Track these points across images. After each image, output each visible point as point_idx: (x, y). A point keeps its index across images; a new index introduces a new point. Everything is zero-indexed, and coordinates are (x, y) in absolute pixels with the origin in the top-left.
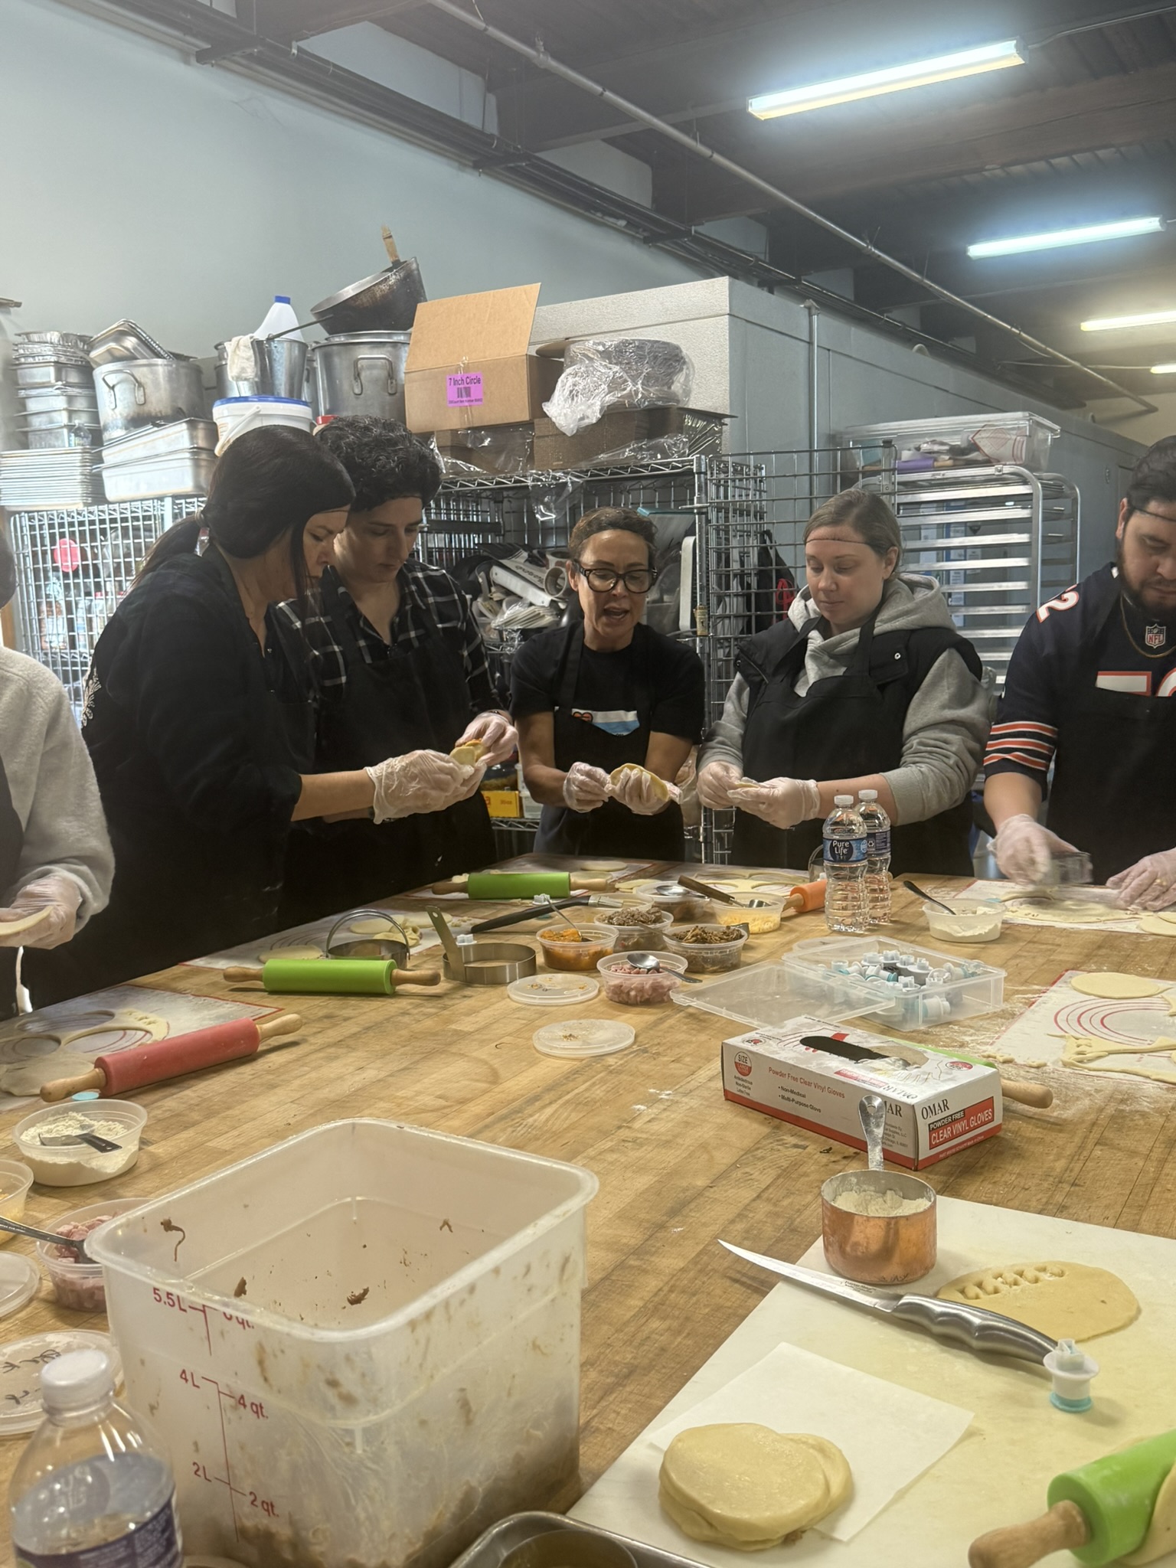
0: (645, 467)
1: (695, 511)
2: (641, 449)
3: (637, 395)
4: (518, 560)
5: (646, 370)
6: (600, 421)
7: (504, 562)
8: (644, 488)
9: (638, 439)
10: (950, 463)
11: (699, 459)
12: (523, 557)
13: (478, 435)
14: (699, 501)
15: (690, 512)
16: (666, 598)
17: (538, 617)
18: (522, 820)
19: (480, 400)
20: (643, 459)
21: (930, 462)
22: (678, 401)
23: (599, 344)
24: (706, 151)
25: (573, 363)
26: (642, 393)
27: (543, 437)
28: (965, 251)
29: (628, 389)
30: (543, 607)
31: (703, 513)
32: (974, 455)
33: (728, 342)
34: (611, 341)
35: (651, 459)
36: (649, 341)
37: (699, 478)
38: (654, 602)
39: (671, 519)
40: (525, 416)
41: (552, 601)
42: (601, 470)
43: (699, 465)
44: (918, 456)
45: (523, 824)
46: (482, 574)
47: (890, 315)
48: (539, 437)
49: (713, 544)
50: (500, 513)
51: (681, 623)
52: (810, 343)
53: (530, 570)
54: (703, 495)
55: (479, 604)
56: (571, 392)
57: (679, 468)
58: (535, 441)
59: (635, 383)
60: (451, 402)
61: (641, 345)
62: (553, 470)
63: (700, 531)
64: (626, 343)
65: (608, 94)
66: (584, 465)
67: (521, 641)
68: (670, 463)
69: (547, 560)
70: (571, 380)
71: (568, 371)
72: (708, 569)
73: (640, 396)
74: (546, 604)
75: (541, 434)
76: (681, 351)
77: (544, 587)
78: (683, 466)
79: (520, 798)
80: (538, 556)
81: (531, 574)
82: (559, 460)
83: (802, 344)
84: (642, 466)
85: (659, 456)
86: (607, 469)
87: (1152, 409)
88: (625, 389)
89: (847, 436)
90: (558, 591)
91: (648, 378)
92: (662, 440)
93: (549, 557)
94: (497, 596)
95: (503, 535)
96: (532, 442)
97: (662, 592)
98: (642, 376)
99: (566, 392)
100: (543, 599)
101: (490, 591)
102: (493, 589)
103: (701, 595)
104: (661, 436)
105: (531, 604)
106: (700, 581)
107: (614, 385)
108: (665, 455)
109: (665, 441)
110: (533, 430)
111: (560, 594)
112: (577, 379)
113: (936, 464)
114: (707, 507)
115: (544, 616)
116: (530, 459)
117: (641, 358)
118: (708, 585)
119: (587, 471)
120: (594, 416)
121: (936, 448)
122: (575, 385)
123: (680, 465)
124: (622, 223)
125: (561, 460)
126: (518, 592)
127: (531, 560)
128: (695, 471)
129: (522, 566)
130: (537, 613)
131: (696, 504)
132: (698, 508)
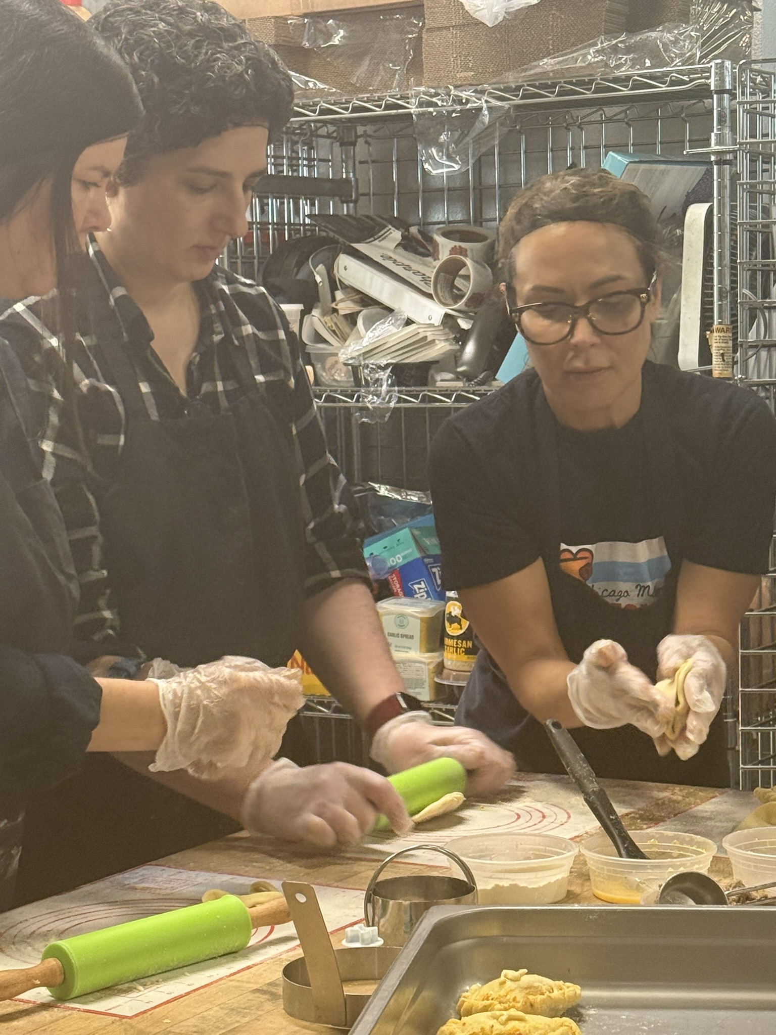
0: (623, 81)
1: (713, 158)
2: (615, 49)
4: (383, 243)
7: (360, 247)
8: (609, 120)
9: (611, 33)
11: (721, 67)
12: (394, 240)
13: (321, 26)
14: (720, 142)
15: (703, 160)
27: (439, 29)
30: (432, 325)
31: (726, 162)
35: (633, 66)
37: (720, 101)
41: (447, 316)
42: (544, 86)
43: (722, 79)
46: (321, 267)
48: (431, 30)
49: (743, 218)
50: (351, 163)
51: (682, 356)
53: (407, 262)
54: (727, 131)
55: (315, 319)
58: (424, 36)
62: (456, 87)
63: (719, 194)
66: (512, 78)
68: (666, 74)
72: (733, 261)
74: (437, 320)
75: (433, 25)
77: (431, 292)
78: (692, 80)
80: (419, 237)
81: (407, 268)
86: (554, 85)
90: (457, 298)
92: (653, 35)
94: (345, 307)
96: (419, 38)
100: (431, 312)
101: (334, 299)
102: (339, 295)
103: (720, 306)
104: (651, 27)
105: (409, 322)
106: (720, 282)
109: (657, 36)
110: (421, 17)
111: (461, 304)
114: (734, 152)
115: (434, 341)
116: (415, 67)
118: (733, 288)
119: (518, 88)
123: (686, 78)
125: (471, 70)
126: (385, 299)
127: (408, 244)
128: (712, 88)
129: (391, 254)
130: (421, 336)
131: (714, 147)
132: (717, 153)
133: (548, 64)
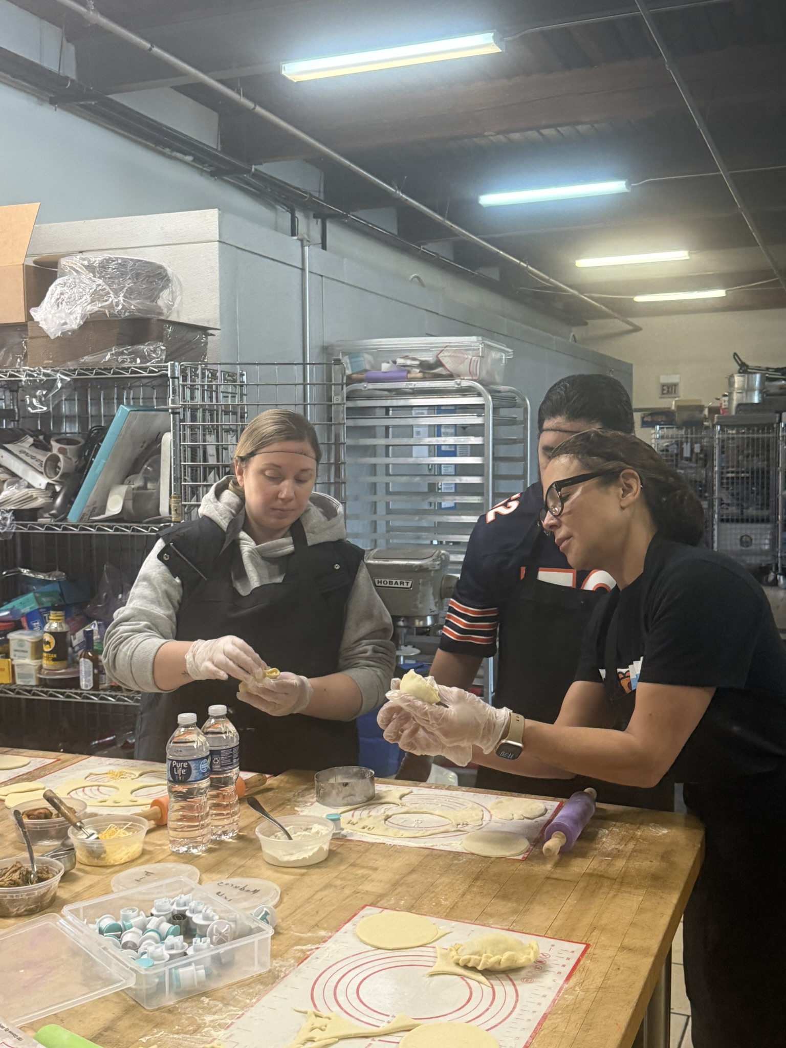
0: (126, 369)
1: (170, 411)
2: (122, 353)
3: (117, 306)
4: (24, 444)
5: (129, 284)
6: (81, 328)
7: (7, 446)
8: (144, 385)
9: (120, 344)
10: (420, 375)
11: (173, 366)
12: (29, 443)
14: (173, 403)
15: (167, 411)
16: (149, 485)
17: (31, 499)
18: (13, 687)
20: (123, 362)
21: (405, 374)
22: (161, 314)
23: (84, 259)
24: (250, 104)
25: (63, 275)
26: (123, 305)
27: (35, 338)
28: (477, 200)
29: (110, 300)
30: (40, 489)
31: (176, 413)
32: (439, 370)
33: (218, 265)
34: (97, 259)
35: (131, 362)
36: (132, 260)
37: (173, 382)
38: (139, 488)
39: (155, 415)
40: (22, 319)
41: (48, 484)
42: (87, 370)
43: (173, 371)
44: (394, 369)
45: (13, 691)
47: (425, 247)
48: (31, 338)
51: (161, 509)
52: (303, 269)
53: (34, 455)
56: (58, 299)
57: (156, 372)
58: (28, 341)
59: (117, 294)
61: (124, 263)
62: (44, 368)
63: (174, 429)
64: (109, 261)
65: (156, 50)
66: (71, 365)
67: (13, 520)
68: (147, 368)
69: (51, 446)
70: (59, 290)
71: (58, 281)
72: (180, 463)
73: (120, 307)
74: (43, 487)
75: (34, 335)
76: (165, 270)
77: (43, 471)
78: (159, 371)
79: (13, 666)
80: (42, 441)
81: (33, 457)
82: (49, 359)
83: (296, 270)
85: (138, 361)
86: (93, 369)
87: (637, 329)
88: (106, 301)
89: (337, 348)
90: (56, 474)
91: (130, 291)
92: (142, 347)
93: (53, 443)
94: (3, 477)
95: (18, 421)
97: (146, 480)
98: (125, 290)
99: (53, 300)
100: (41, 481)
103: (175, 485)
104: (142, 342)
105: (29, 486)
106: (174, 473)
107: (97, 296)
108: (145, 359)
109: (145, 348)
110: (25, 331)
111: (56, 478)
112: (65, 288)
113: (409, 376)
114: (180, 408)
115: (36, 498)
117: (123, 274)
118: (181, 477)
119: (75, 370)
120: (74, 323)
121: (409, 362)
122: (62, 294)
123: (156, 370)
125: (51, 359)
126: (19, 473)
127: (36, 445)
128: (169, 376)
129: (27, 451)
130: (30, 495)
131: (171, 405)
132: (172, 408)
133: (86, 359)
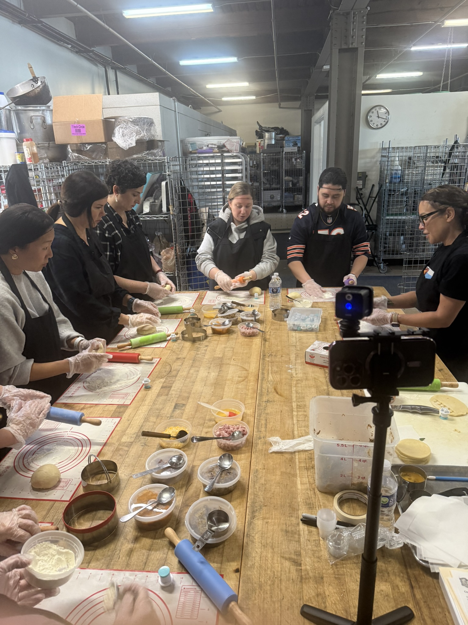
2: (147, 154)
5: (146, 127)
9: (146, 150)
10: (218, 151)
11: (167, 158)
13: (84, 146)
19: (85, 134)
20: (148, 157)
21: (212, 150)
22: (154, 137)
23: (130, 118)
24: (108, 27)
27: (112, 148)
28: (179, 63)
29: (142, 134)
32: (225, 149)
33: (160, 115)
34: (134, 117)
35: (151, 157)
36: (145, 117)
37: (168, 164)
38: (153, 202)
40: (103, 140)
43: (167, 160)
44: (208, 148)
48: (110, 147)
52: (175, 111)
54: (169, 170)
57: (161, 161)
59: (144, 132)
60: (73, 134)
63: (169, 181)
64: (139, 118)
65: (79, 6)
68: (157, 159)
73: (146, 136)
76: (153, 120)
82: (118, 156)
84: (148, 159)
91: (147, 130)
92: (153, 151)
97: (155, 199)
98: (145, 130)
103: (171, 201)
104: (153, 149)
106: (170, 197)
107: (138, 133)
108: (155, 155)
109: (155, 151)
110: (107, 145)
112: (123, 129)
113: (214, 151)
114: (171, 173)
116: (106, 155)
117: (144, 124)
120: (134, 143)
121: (214, 146)
124: (70, 46)
128: (166, 162)
132: (168, 174)
